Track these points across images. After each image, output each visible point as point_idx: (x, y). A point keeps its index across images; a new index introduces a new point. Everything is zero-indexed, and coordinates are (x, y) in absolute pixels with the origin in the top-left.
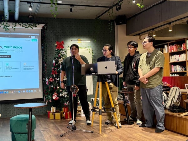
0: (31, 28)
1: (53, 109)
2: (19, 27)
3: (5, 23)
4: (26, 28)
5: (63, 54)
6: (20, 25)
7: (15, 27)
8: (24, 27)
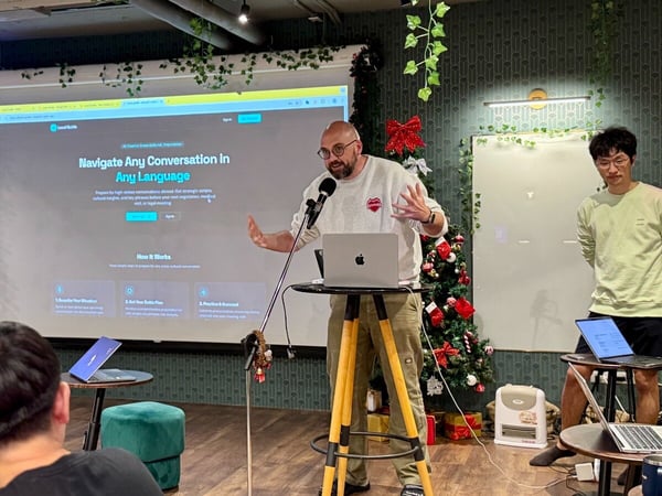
0: (308, 68)
2: (264, 68)
4: (290, 68)
6: (269, 60)
7: (250, 70)
8: (284, 66)
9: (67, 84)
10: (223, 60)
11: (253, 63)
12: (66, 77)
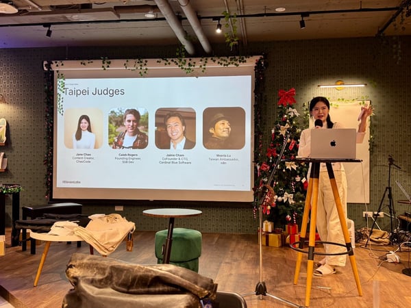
0: (234, 66)
1: (267, 226)
2: (212, 65)
3: (188, 59)
4: (225, 65)
5: (292, 115)
6: (214, 61)
7: (205, 65)
8: (221, 64)
9: (107, 69)
10: (190, 60)
11: (206, 62)
12: (105, 65)
